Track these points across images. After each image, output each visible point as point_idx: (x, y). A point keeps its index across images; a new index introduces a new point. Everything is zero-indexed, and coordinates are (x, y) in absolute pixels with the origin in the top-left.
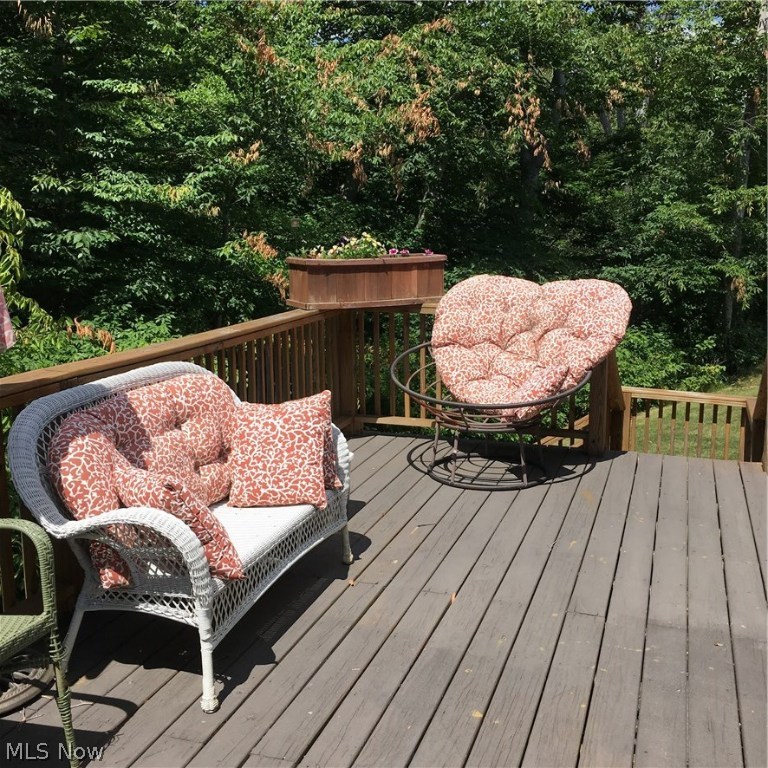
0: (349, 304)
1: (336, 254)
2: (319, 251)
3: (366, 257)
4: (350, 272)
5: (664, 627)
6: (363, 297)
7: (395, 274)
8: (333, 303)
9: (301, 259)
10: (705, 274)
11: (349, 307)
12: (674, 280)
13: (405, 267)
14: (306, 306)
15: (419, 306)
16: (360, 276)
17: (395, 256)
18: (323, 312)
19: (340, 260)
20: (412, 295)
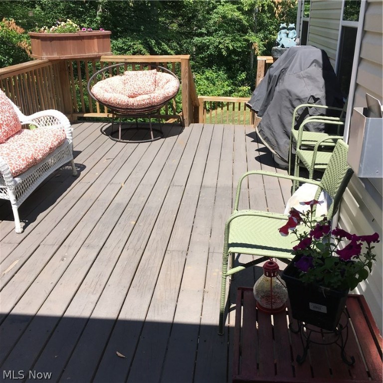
0: (64, 57)
1: (54, 31)
2: (45, 29)
3: (70, 32)
4: (62, 40)
5: (208, 187)
6: (71, 53)
7: (86, 41)
8: (56, 56)
9: (36, 33)
10: (241, 41)
11: (64, 58)
12: (227, 44)
13: (91, 37)
14: (41, 58)
15: (99, 58)
16: (68, 42)
17: (85, 32)
18: (50, 61)
19: (57, 34)
20: (95, 52)
